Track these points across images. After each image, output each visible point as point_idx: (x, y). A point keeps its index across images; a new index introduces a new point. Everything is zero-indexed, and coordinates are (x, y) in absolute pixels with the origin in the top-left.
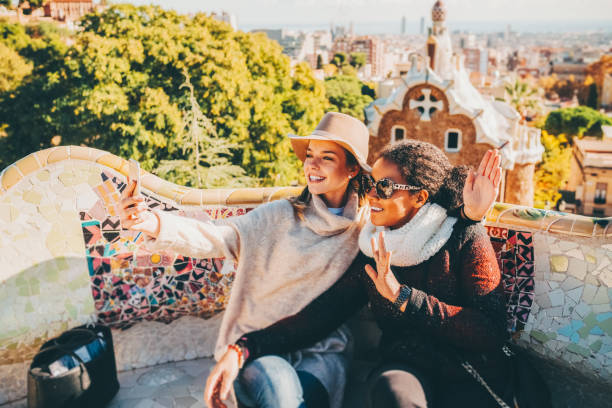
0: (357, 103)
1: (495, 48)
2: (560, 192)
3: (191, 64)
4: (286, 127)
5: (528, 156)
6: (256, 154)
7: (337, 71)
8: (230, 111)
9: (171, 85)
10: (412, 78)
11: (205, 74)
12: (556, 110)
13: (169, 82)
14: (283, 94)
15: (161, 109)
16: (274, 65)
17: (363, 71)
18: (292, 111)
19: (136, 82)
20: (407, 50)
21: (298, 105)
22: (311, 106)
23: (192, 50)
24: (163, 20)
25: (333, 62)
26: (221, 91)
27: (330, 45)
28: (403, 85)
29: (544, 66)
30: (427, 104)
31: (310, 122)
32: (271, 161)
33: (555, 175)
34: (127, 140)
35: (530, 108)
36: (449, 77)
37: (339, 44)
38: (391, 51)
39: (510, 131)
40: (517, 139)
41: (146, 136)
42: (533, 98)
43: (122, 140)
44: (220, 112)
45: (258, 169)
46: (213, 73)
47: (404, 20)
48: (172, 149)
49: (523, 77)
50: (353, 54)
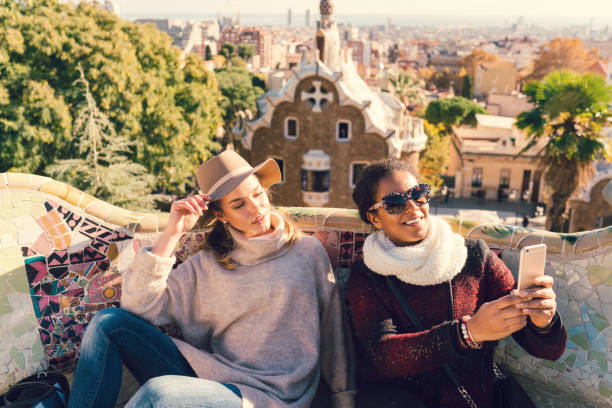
0: (249, 95)
1: (377, 40)
2: (442, 177)
3: (77, 55)
4: (180, 120)
5: (413, 145)
6: (150, 148)
7: (226, 63)
8: (121, 104)
9: (56, 78)
10: (302, 71)
11: (93, 66)
12: (435, 100)
13: (53, 73)
14: (176, 86)
15: (46, 102)
16: (165, 56)
17: (252, 62)
18: (186, 104)
19: (17, 74)
20: (293, 41)
21: (191, 98)
22: (204, 99)
23: (77, 40)
24: (44, 9)
25: (221, 53)
26: (111, 84)
27: (217, 36)
28: (293, 76)
29: (421, 58)
30: (318, 96)
31: (204, 115)
32: (165, 155)
33: (436, 161)
34: (10, 137)
35: (412, 99)
36: (338, 70)
37: (227, 35)
38: (279, 42)
39: (396, 120)
40: (402, 128)
41: (31, 131)
42: (414, 89)
43: (4, 137)
44: (110, 105)
45: (153, 163)
46: (101, 65)
47: (290, 12)
48: (59, 145)
49: (405, 68)
50: (242, 45)
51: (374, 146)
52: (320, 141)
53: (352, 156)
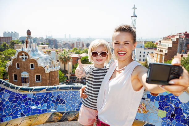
28: (16, 51)
30: (24, 57)
51: (41, 70)
52: (25, 69)
53: (35, 73)
